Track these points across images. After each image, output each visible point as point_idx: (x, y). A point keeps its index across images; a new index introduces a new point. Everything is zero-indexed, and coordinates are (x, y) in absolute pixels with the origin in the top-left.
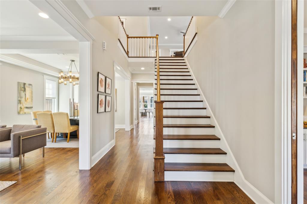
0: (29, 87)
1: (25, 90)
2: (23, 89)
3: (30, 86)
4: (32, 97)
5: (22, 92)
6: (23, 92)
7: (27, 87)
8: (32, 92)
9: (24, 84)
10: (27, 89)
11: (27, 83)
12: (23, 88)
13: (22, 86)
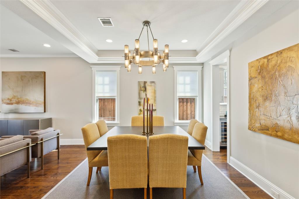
0: (151, 86)
1: (145, 90)
2: (143, 89)
3: (153, 84)
4: (155, 97)
5: (142, 92)
6: (144, 92)
7: (148, 85)
8: (155, 91)
9: (145, 83)
10: (148, 88)
11: (148, 80)
12: (143, 87)
13: (142, 85)
